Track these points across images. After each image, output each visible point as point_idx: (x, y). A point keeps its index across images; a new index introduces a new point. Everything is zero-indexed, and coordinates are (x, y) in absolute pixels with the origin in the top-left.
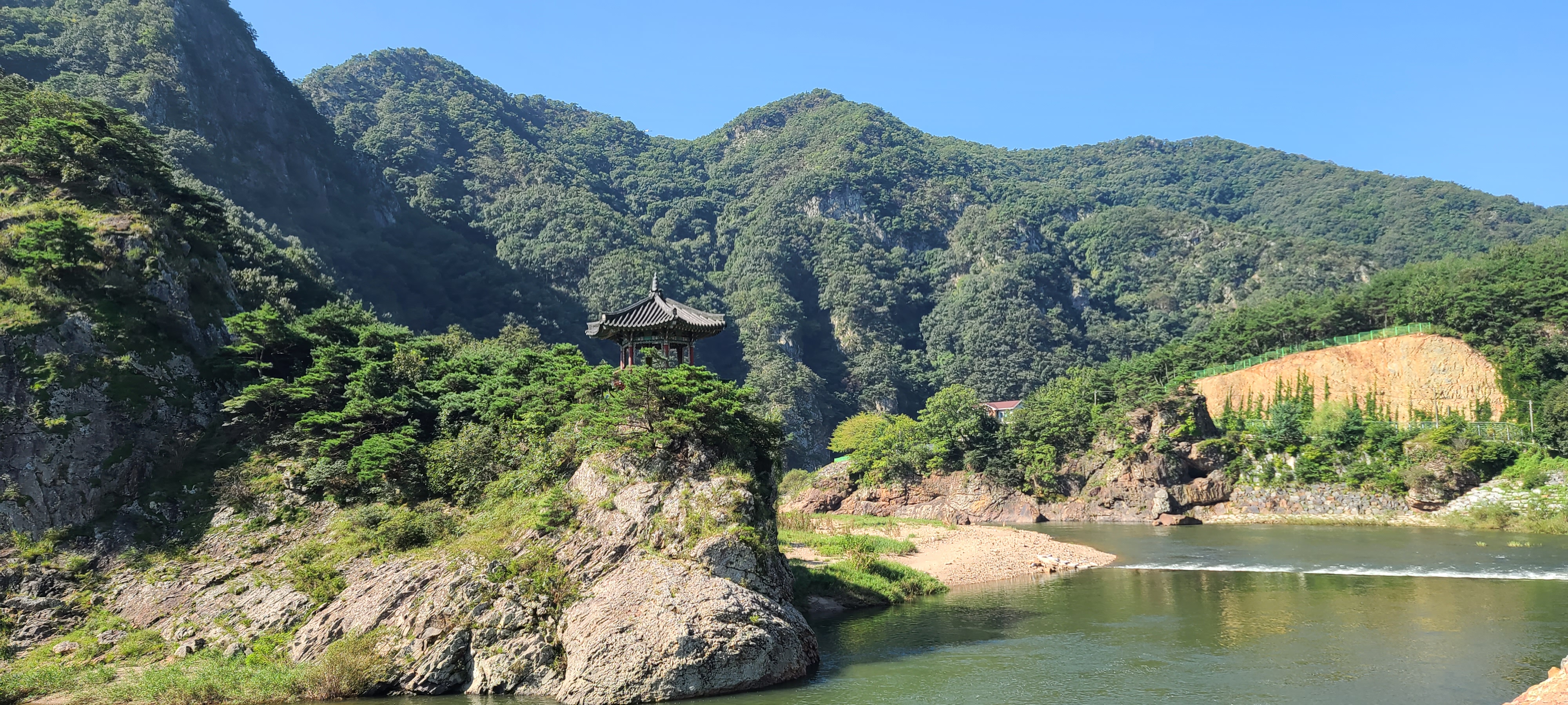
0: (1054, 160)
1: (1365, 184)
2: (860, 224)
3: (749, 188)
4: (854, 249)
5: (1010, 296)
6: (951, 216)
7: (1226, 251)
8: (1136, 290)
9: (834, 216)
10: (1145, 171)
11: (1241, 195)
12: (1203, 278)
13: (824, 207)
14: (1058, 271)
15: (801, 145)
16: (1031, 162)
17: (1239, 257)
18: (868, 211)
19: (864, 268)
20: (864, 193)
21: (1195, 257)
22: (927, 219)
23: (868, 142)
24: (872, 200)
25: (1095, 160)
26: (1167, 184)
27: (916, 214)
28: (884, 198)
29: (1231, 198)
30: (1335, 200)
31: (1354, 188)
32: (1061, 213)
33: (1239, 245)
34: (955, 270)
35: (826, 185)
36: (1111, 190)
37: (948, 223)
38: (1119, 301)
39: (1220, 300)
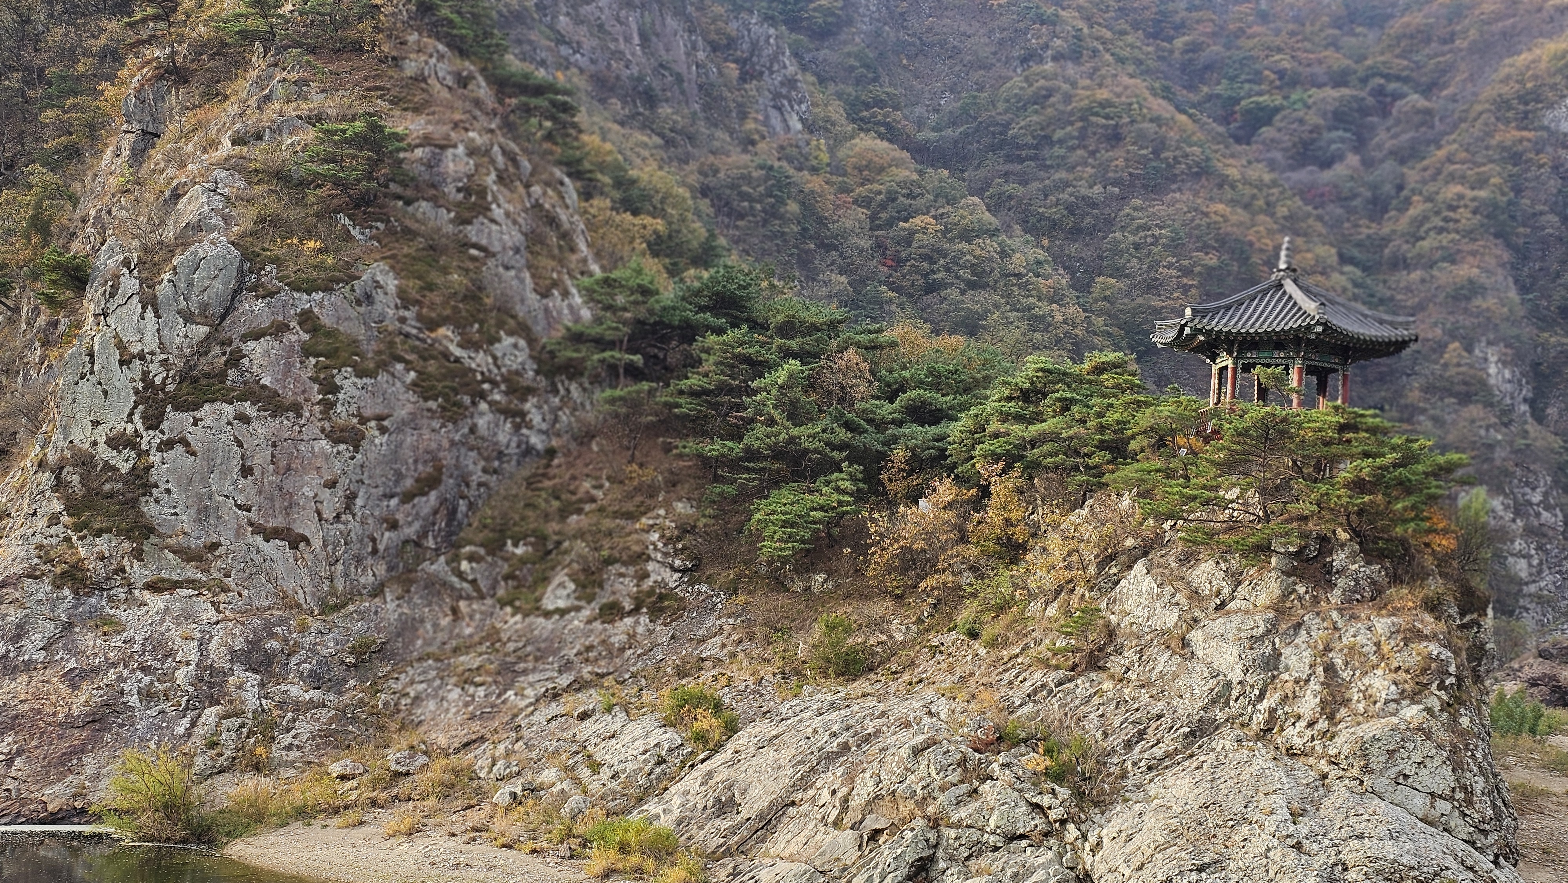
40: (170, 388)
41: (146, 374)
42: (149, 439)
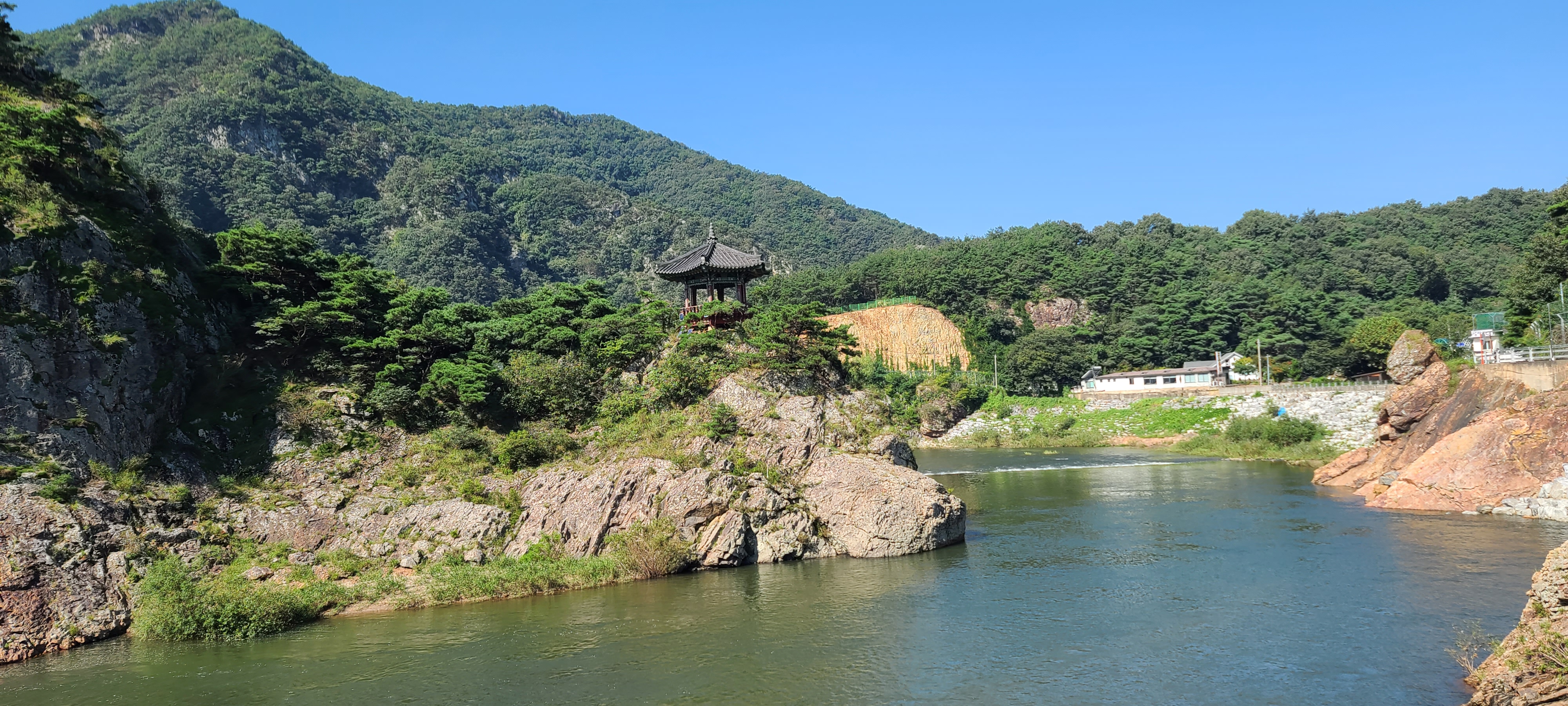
0: (462, 118)
1: (738, 176)
2: (279, 163)
3: (123, 104)
4: (277, 191)
5: (455, 253)
6: (381, 166)
7: (644, 225)
8: (565, 255)
9: (246, 150)
10: (553, 140)
11: (636, 174)
12: (626, 248)
13: (233, 139)
14: (496, 232)
15: (189, 62)
16: (439, 117)
17: (657, 231)
18: (288, 149)
19: (290, 212)
20: (282, 129)
21: (617, 228)
22: (354, 165)
23: (281, 72)
24: (291, 138)
25: (502, 123)
26: (573, 156)
27: (343, 159)
28: (306, 137)
29: (628, 176)
30: (717, 187)
31: (730, 178)
32: (487, 174)
33: (656, 220)
34: (389, 221)
35: (235, 113)
36: (522, 155)
37: (378, 171)
38: (551, 264)
39: (641, 269)
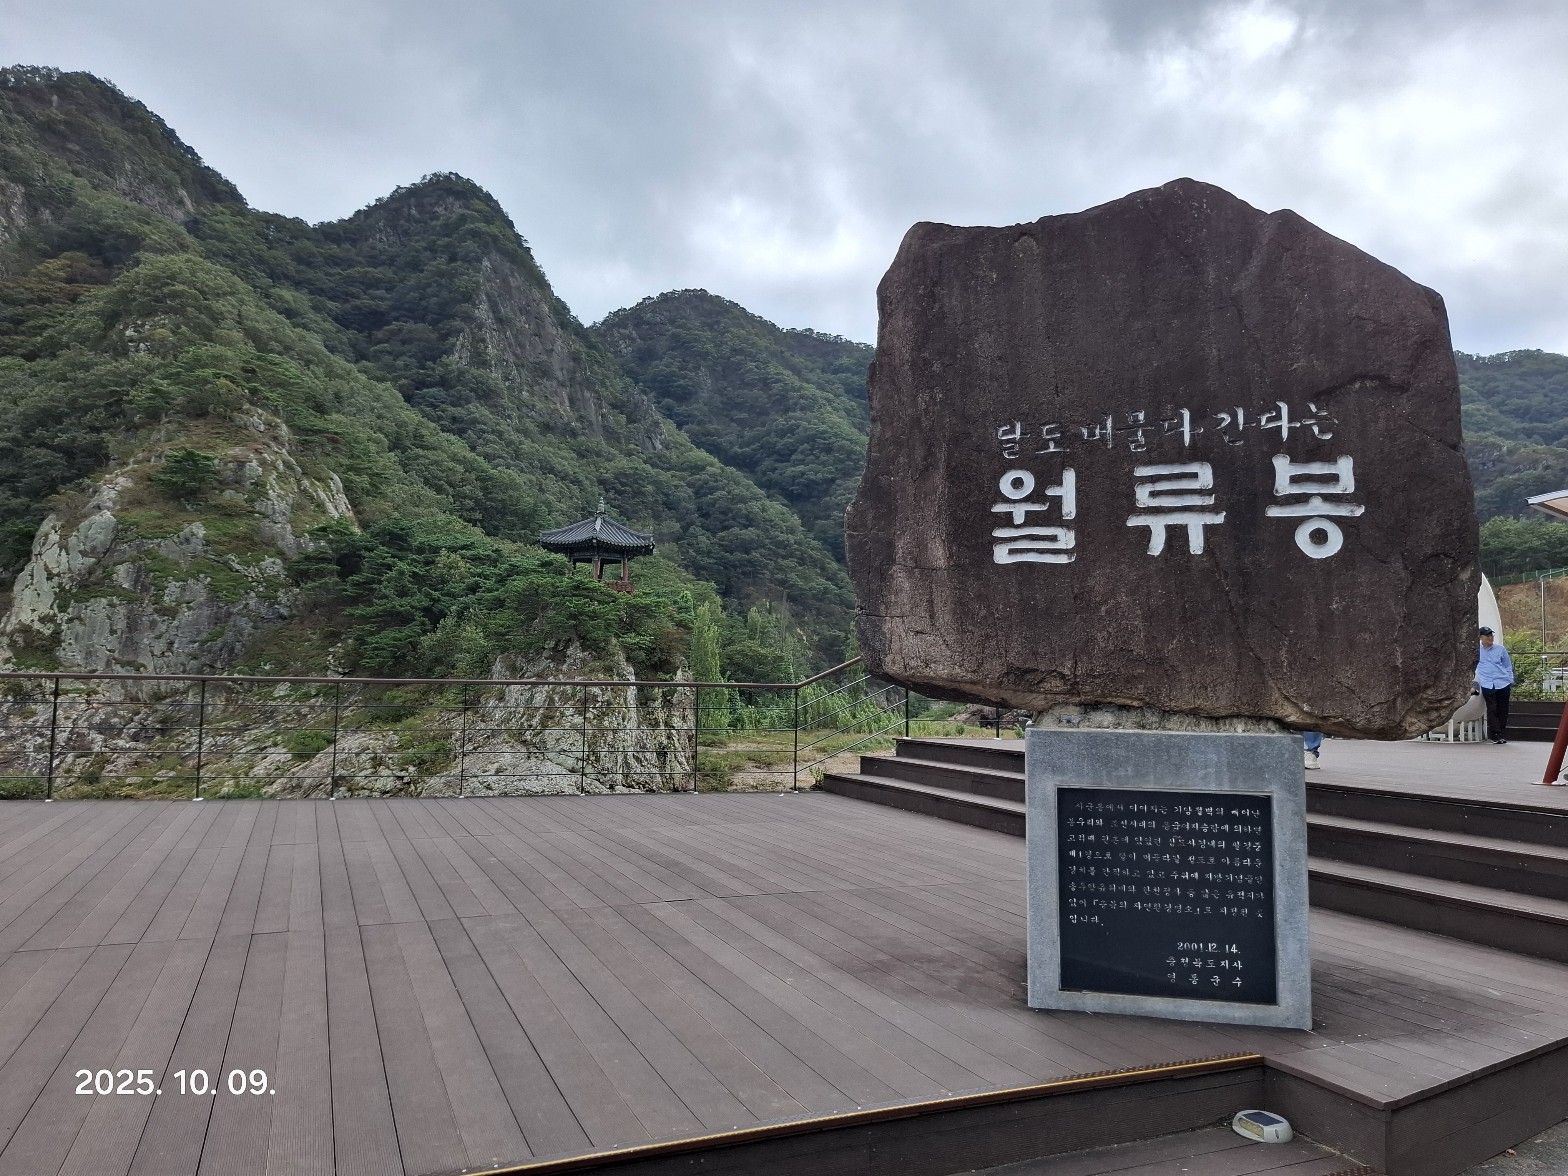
40: (74, 590)
41: (60, 584)
42: (62, 617)
